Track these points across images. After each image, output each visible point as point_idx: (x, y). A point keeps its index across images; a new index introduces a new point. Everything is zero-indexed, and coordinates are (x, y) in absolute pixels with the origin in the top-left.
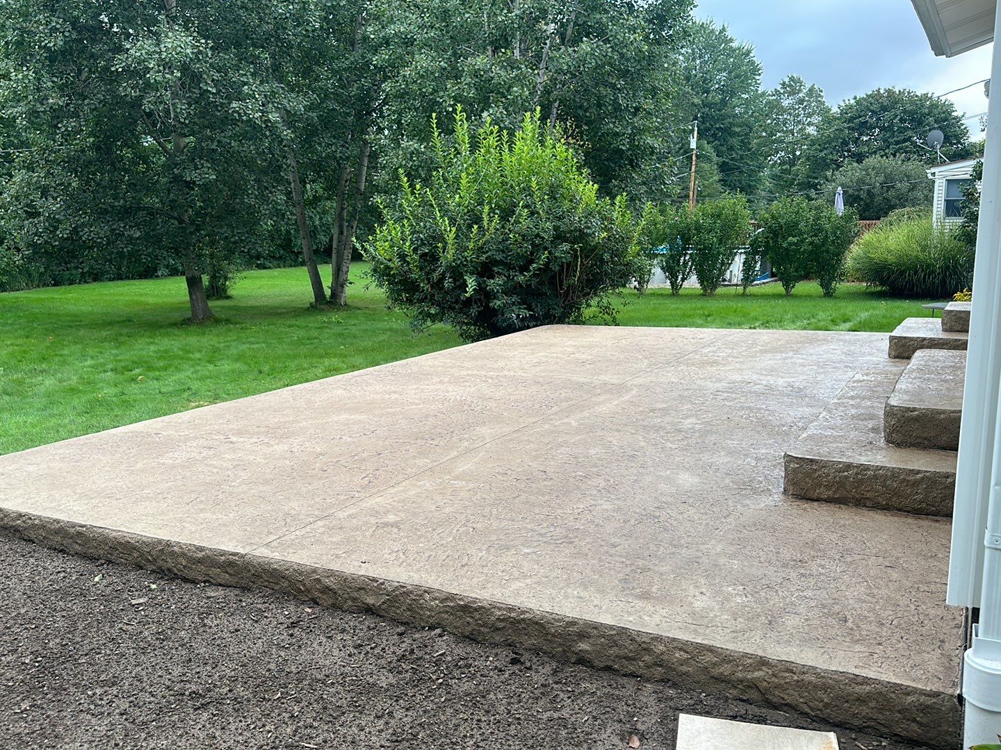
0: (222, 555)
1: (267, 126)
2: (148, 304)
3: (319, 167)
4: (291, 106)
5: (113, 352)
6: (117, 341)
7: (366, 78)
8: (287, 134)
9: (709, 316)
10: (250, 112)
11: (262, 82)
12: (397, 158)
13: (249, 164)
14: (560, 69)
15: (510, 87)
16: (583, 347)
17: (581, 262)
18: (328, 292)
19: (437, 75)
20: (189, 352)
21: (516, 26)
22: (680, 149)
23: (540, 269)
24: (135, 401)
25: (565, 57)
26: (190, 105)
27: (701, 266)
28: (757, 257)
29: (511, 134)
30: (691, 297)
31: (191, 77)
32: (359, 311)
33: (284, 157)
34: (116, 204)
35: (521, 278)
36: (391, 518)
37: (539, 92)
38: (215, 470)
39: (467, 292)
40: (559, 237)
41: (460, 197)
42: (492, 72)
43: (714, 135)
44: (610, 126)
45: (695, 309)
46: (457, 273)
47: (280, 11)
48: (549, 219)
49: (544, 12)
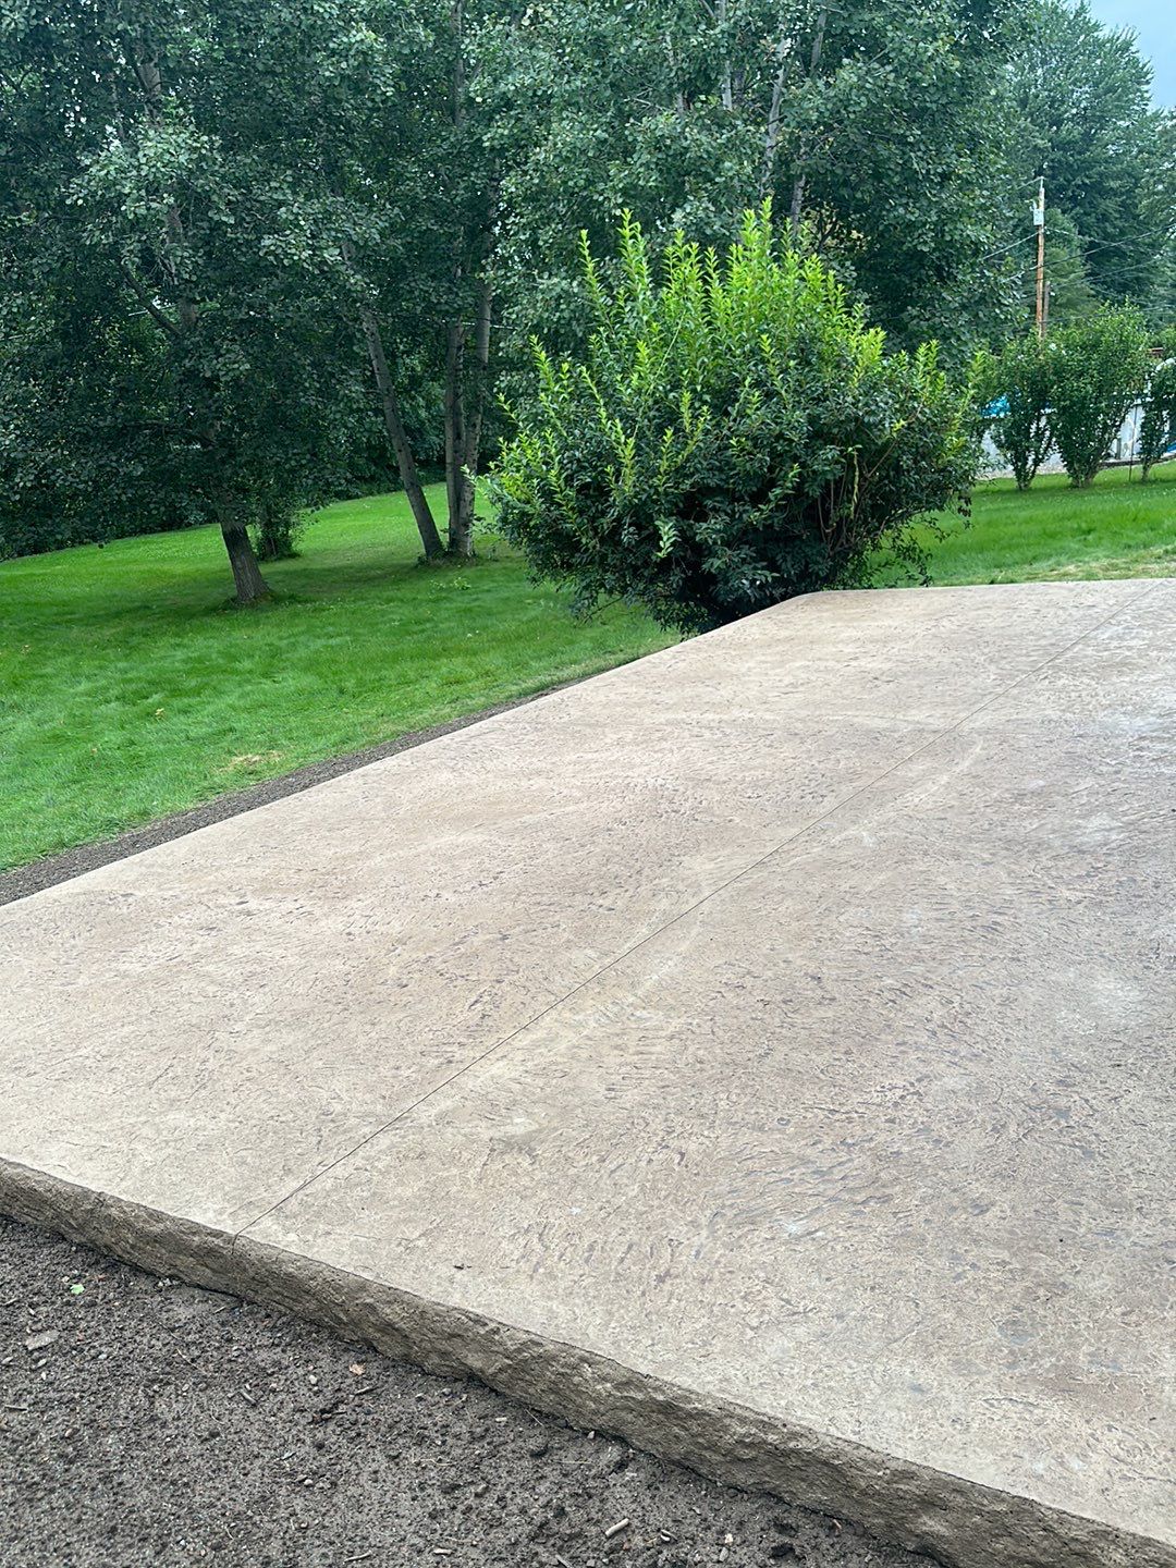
0: (194, 1234)
1: (322, 272)
2: (173, 576)
3: (411, 328)
4: (357, 233)
5: (121, 665)
6: (126, 645)
7: (477, 170)
8: (356, 280)
9: (1089, 532)
10: (293, 251)
11: (308, 197)
12: (534, 307)
13: (300, 337)
14: (805, 120)
15: (719, 161)
16: (874, 641)
17: (861, 475)
18: (444, 538)
19: (590, 154)
20: (234, 658)
21: (723, 51)
22: (1016, 226)
23: (786, 497)
24: (149, 755)
25: (813, 98)
26: (196, 249)
27: (1068, 437)
28: (1164, 413)
29: (723, 249)
30: (1050, 491)
31: (192, 202)
32: (497, 565)
33: (355, 320)
34: (101, 423)
35: (754, 516)
36: (520, 1125)
37: (770, 164)
38: (211, 989)
39: (660, 549)
40: (820, 434)
41: (640, 377)
42: (686, 139)
43: (1073, 199)
44: (900, 211)
45: (1062, 519)
46: (642, 516)
47: (327, 74)
48: (799, 402)
49: (770, 20)
